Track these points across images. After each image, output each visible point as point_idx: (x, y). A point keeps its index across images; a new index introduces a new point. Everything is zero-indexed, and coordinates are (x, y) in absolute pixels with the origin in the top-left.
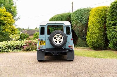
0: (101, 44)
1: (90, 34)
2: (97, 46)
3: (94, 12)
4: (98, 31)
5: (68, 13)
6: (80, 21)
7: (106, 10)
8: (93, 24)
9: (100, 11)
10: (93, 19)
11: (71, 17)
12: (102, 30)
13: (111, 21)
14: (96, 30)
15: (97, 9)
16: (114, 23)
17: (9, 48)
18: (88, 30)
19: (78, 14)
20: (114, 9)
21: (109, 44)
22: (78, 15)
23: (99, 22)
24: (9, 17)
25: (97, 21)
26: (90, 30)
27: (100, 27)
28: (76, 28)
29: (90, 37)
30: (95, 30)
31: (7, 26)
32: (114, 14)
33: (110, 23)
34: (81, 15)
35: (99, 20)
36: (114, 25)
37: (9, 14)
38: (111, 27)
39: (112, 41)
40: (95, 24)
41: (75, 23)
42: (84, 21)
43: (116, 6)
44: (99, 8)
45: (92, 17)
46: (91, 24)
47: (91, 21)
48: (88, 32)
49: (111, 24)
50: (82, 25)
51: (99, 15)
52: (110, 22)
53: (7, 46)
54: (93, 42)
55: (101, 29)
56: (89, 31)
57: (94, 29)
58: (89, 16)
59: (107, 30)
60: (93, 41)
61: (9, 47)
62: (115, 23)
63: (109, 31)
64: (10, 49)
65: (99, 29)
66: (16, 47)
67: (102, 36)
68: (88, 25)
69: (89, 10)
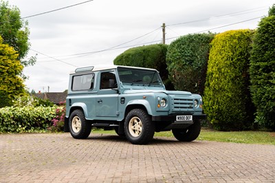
0: (237, 115)
1: (211, 93)
2: (229, 120)
3: (221, 42)
4: (230, 84)
5: (159, 45)
6: (187, 63)
7: (248, 39)
8: (218, 69)
9: (235, 41)
10: (219, 57)
11: (168, 53)
12: (239, 83)
13: (261, 61)
14: (226, 84)
15: (228, 35)
16: (267, 66)
17: (19, 123)
18: (206, 83)
19: (183, 47)
20: (266, 35)
21: (256, 115)
22: (183, 49)
23: (233, 64)
24: (9, 55)
25: (228, 62)
26: (211, 84)
27: (236, 77)
28: (178, 78)
29: (211, 99)
30: (224, 82)
31: (4, 79)
32: (267, 46)
33: (258, 67)
34: (191, 49)
35: (232, 60)
36: (267, 69)
37: (11, 50)
38: (260, 74)
39: (262, 107)
40: (223, 69)
41: (177, 67)
42: (198, 63)
43: (273, 28)
44: (232, 34)
45: (215, 53)
46: (214, 69)
47: (213, 61)
48: (207, 89)
49: (261, 69)
50: (194, 72)
51: (233, 49)
52: (258, 64)
53: (13, 118)
54: (219, 111)
55: (237, 82)
56: (209, 84)
57: (221, 82)
58: (209, 52)
59: (251, 81)
60: (219, 109)
61: (19, 120)
62: (270, 66)
63: (257, 84)
64: (20, 126)
65: (232, 79)
66: (36, 121)
67: (239, 96)
68: (208, 72)
69: (209, 38)
